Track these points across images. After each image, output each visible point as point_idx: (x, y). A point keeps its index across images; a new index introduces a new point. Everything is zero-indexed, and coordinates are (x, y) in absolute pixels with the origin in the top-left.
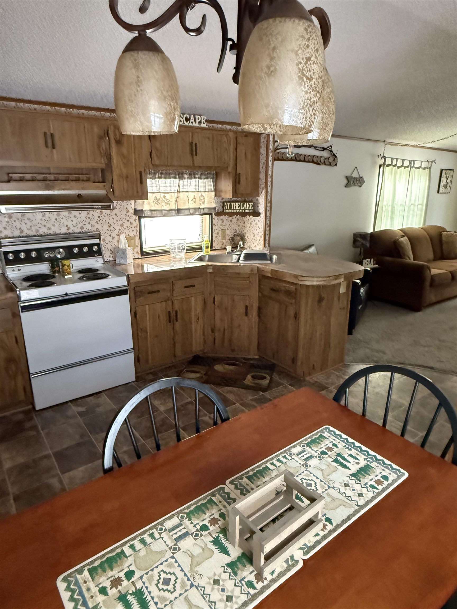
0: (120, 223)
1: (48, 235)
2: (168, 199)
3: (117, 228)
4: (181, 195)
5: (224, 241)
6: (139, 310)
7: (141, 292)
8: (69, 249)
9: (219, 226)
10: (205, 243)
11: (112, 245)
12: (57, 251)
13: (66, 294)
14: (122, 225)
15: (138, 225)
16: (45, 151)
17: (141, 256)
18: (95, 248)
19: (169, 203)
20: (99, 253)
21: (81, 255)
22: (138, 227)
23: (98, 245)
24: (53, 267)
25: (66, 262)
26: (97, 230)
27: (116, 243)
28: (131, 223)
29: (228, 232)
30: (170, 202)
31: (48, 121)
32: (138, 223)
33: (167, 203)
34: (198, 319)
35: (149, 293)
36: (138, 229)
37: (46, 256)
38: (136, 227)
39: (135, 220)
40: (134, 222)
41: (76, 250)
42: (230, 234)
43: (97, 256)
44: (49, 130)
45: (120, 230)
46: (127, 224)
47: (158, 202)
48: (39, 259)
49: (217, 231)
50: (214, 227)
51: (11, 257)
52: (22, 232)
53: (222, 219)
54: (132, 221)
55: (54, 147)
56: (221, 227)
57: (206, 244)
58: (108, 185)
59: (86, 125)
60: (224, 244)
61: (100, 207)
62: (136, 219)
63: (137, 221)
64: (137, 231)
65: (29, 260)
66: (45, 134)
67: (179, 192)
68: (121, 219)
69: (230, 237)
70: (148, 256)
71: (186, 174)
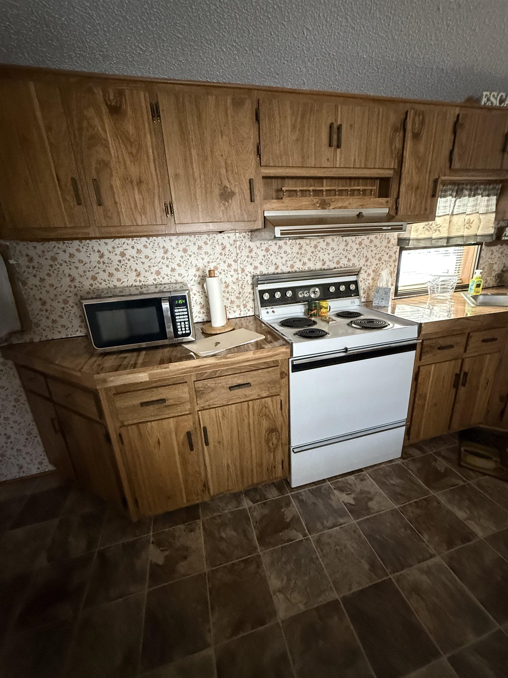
0: (378, 256)
1: (302, 272)
2: (438, 225)
3: (375, 262)
4: (455, 218)
5: (488, 278)
6: (423, 370)
7: (431, 347)
8: (325, 288)
9: (487, 259)
10: (476, 281)
11: (365, 283)
12: (312, 290)
13: (346, 350)
14: (380, 259)
15: (398, 259)
16: (328, 152)
17: (395, 297)
18: (353, 287)
19: (439, 230)
20: (356, 293)
21: (338, 295)
22: (397, 261)
23: (356, 283)
24: (309, 310)
25: (324, 304)
26: (354, 264)
27: (370, 281)
28: (390, 257)
29: (495, 267)
30: (440, 228)
31: (336, 107)
32: (397, 256)
33: (436, 230)
34: (487, 383)
35: (439, 348)
36: (396, 264)
37: (300, 296)
38: (395, 261)
39: (395, 253)
40: (393, 255)
41: (332, 289)
42: (497, 269)
43: (355, 296)
44: (336, 120)
45: (377, 265)
46: (386, 258)
47: (430, 228)
48: (294, 300)
49: (484, 265)
50: (481, 262)
51: (266, 296)
52: (277, 268)
53: (492, 251)
54: (392, 253)
55: (339, 146)
56: (490, 261)
57: (478, 281)
58: (391, 200)
59: (381, 110)
60: (488, 282)
61: (390, 228)
62: (396, 251)
63: (398, 253)
64: (395, 266)
65: (284, 301)
66: (331, 126)
67: (452, 215)
68: (380, 252)
69: (496, 273)
70: (401, 297)
71: (466, 189)
